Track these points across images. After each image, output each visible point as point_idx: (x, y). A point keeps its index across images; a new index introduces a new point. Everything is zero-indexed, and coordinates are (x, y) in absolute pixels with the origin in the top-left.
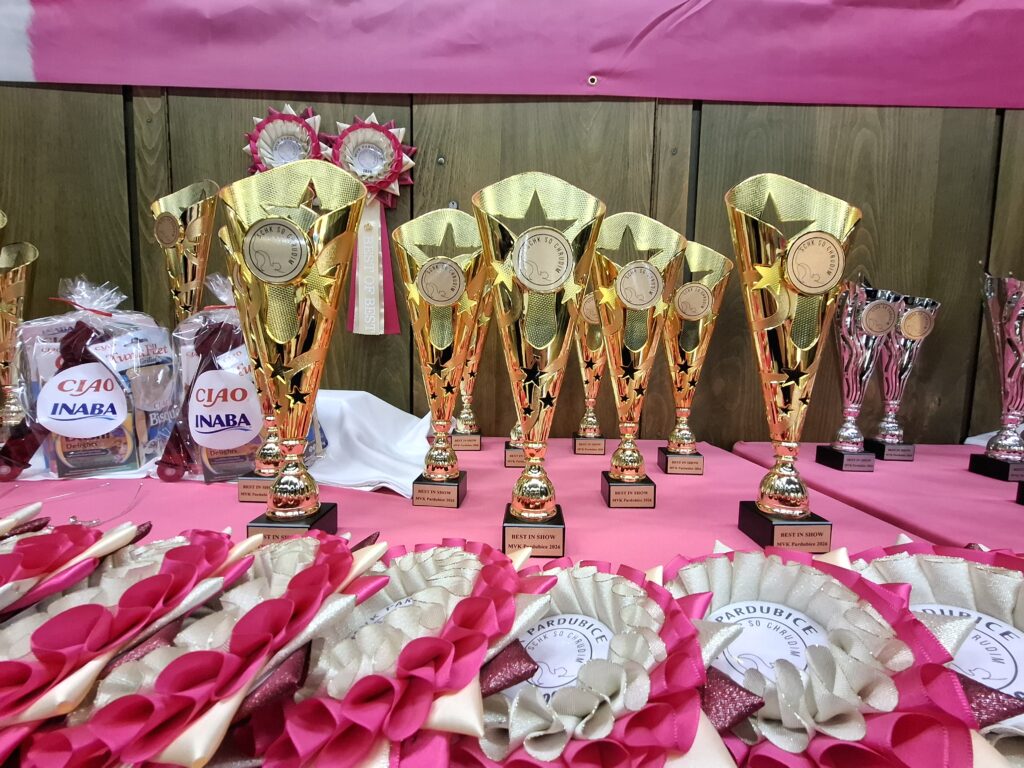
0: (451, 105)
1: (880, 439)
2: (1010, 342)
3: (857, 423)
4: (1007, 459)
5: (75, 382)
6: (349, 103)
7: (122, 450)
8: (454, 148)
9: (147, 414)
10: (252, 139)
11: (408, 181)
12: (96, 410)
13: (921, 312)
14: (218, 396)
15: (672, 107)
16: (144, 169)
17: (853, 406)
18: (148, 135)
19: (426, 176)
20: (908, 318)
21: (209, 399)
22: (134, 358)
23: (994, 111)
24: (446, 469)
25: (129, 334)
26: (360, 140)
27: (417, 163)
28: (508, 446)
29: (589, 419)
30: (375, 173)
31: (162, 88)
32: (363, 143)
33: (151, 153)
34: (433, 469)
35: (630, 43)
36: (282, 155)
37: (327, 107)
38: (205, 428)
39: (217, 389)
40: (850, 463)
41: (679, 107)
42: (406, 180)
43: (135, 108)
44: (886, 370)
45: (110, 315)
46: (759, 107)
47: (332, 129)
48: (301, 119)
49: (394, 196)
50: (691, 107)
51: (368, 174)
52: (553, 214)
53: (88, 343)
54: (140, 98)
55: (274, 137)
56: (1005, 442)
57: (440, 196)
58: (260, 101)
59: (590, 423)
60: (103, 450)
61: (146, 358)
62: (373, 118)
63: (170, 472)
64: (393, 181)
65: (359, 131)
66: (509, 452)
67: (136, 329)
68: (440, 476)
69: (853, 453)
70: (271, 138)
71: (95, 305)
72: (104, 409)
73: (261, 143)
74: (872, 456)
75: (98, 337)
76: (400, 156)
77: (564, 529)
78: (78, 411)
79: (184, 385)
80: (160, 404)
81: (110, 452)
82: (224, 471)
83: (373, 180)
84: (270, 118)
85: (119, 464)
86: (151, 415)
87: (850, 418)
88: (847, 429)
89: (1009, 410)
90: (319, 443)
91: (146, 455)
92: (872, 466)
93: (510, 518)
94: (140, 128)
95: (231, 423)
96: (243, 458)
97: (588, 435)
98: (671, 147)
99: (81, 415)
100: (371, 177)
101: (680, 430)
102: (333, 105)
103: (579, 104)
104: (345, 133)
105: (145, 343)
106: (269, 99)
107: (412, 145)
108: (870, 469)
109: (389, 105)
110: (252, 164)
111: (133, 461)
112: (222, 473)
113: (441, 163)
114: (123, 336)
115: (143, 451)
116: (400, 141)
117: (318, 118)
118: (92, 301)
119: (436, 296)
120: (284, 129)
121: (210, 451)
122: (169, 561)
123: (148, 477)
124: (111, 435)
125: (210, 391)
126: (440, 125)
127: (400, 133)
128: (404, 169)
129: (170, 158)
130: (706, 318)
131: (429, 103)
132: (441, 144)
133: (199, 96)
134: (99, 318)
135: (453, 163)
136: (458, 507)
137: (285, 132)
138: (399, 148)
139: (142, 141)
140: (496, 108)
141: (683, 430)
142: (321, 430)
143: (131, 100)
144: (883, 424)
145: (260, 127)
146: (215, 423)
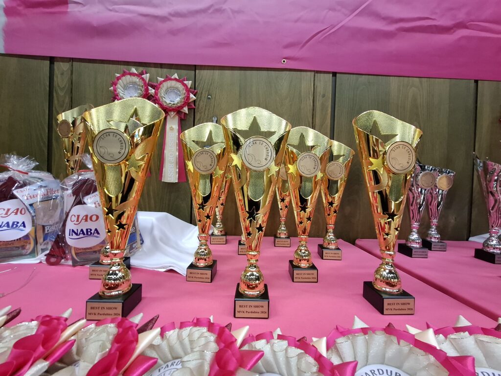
0: (215, 71)
1: (429, 239)
2: (491, 193)
3: (418, 233)
4: (494, 252)
5: (4, 210)
6: (164, 68)
7: (28, 247)
8: (216, 91)
9: (44, 227)
10: (114, 84)
11: (193, 107)
12: (15, 225)
13: (446, 177)
14: (82, 219)
15: (322, 75)
16: (57, 97)
17: (416, 224)
18: (61, 81)
19: (202, 104)
20: (440, 179)
21: (78, 221)
22: (39, 197)
23: (473, 81)
24: (205, 260)
25: (38, 183)
26: (169, 86)
27: (197, 98)
28: (240, 244)
29: (282, 228)
30: (176, 102)
31: (70, 58)
32: (170, 87)
33: (62, 89)
34: (198, 260)
35: (302, 45)
36: (129, 92)
37: (153, 70)
38: (75, 236)
39: (82, 214)
40: (416, 253)
41: (326, 75)
42: (191, 106)
43: (55, 67)
44: (430, 205)
45: (27, 174)
46: (364, 76)
47: (155, 81)
48: (139, 75)
49: (185, 113)
50: (331, 75)
51: (172, 103)
52: (264, 129)
53: (13, 189)
54: (58, 63)
55: (125, 83)
56: (492, 243)
57: (208, 114)
58: (119, 66)
59: (283, 231)
60: (16, 247)
61: (46, 196)
62: (176, 76)
63: (53, 260)
64: (185, 106)
65: (168, 82)
66: (241, 247)
67: (42, 181)
68: (202, 264)
69: (416, 248)
70: (123, 83)
71: (21, 168)
72: (19, 225)
73: (118, 86)
74: (426, 250)
75: (19, 185)
76: (188, 94)
77: (269, 302)
78: (4, 226)
79: (64, 212)
80: (51, 222)
81: (20, 249)
82: (84, 259)
83: (175, 106)
84: (124, 74)
85: (25, 255)
86: (46, 227)
87: (414, 230)
88: (413, 235)
89: (492, 227)
90: (139, 242)
91: (42, 249)
92: (427, 255)
93: (239, 295)
94: (57, 77)
95: (89, 233)
96: (95, 252)
97: (282, 236)
98: (322, 93)
99: (5, 228)
100: (174, 104)
101: (329, 236)
102: (157, 69)
103: (277, 72)
104: (161, 83)
105: (46, 188)
106: (125, 65)
107: (195, 89)
108: (426, 256)
109: (184, 70)
110: (113, 96)
111: (33, 253)
112: (82, 260)
113: (209, 98)
114: (34, 185)
115: (40, 247)
116: (189, 87)
117: (148, 75)
118: (19, 165)
119: (202, 168)
120: (131, 79)
121: (76, 249)
122: (15, 350)
123: (41, 262)
124: (22, 239)
125: (78, 216)
126: (209, 80)
127: (189, 83)
128: (191, 101)
129: (72, 92)
130: (341, 179)
131: (204, 70)
132: (209, 89)
133: (89, 62)
134: (21, 175)
135: (215, 98)
136: (211, 282)
137: (131, 81)
138: (188, 91)
139: (58, 84)
140: (237, 73)
141: (331, 236)
142: (140, 235)
143: (54, 64)
144: (430, 232)
145: (118, 78)
146: (80, 234)
